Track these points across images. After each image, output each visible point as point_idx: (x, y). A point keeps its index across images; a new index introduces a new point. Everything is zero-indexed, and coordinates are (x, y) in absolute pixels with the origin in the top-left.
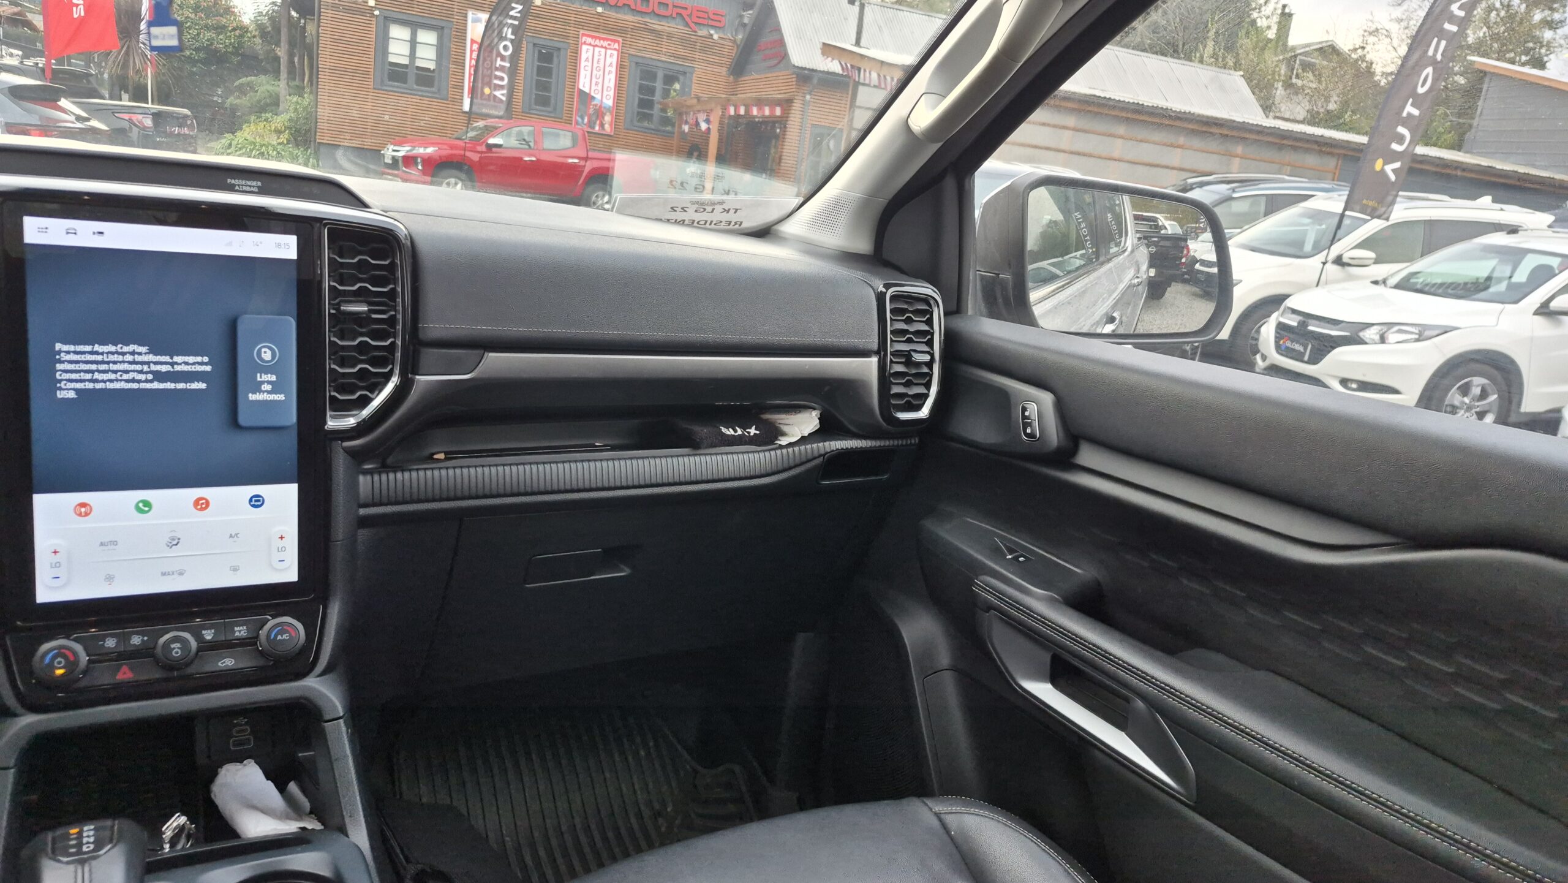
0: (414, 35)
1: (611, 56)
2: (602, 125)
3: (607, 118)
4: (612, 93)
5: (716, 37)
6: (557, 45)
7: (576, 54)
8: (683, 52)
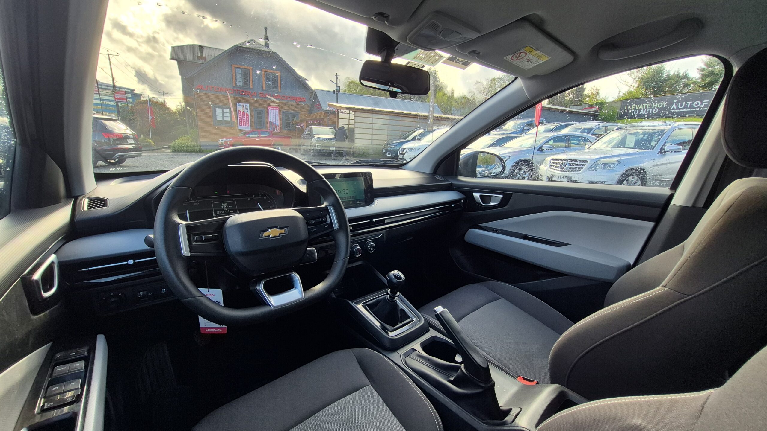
0: (223, 111)
1: (277, 112)
2: (277, 130)
3: (278, 128)
4: (278, 121)
5: (304, 105)
6: (262, 110)
7: (267, 112)
8: (296, 109)
